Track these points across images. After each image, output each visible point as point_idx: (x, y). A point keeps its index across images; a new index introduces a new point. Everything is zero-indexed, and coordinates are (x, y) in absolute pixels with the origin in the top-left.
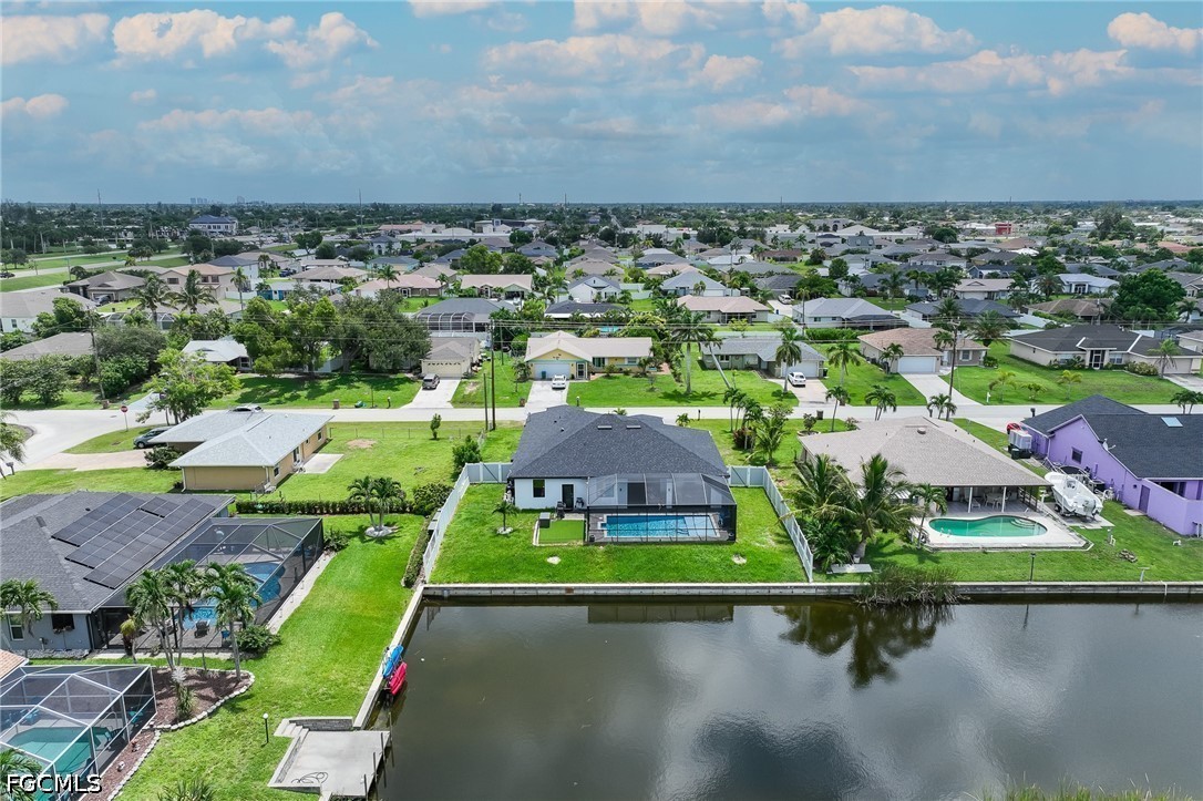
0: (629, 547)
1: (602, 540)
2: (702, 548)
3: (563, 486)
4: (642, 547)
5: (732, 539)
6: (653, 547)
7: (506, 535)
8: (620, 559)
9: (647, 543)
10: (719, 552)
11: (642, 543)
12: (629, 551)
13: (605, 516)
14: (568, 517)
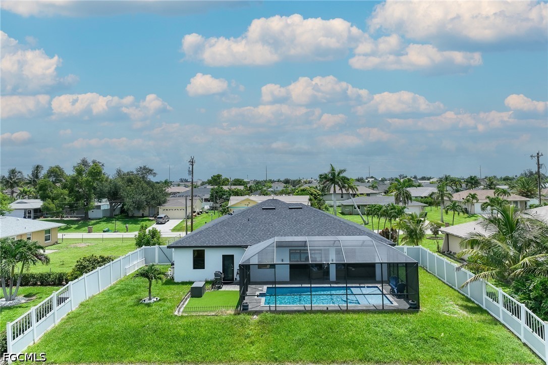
0: (290, 316)
1: (258, 309)
2: (381, 317)
3: (224, 256)
4: (305, 316)
5: (415, 308)
6: (319, 316)
7: (148, 305)
8: (277, 331)
9: (311, 312)
10: (404, 322)
11: (305, 312)
12: (288, 321)
13: (265, 287)
14: (225, 288)
